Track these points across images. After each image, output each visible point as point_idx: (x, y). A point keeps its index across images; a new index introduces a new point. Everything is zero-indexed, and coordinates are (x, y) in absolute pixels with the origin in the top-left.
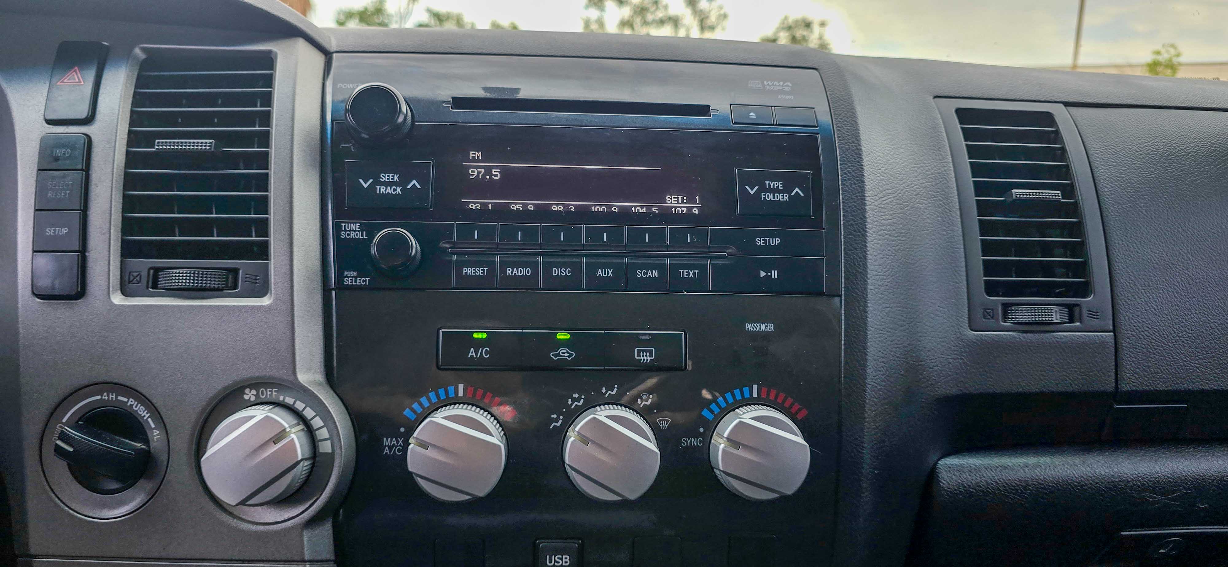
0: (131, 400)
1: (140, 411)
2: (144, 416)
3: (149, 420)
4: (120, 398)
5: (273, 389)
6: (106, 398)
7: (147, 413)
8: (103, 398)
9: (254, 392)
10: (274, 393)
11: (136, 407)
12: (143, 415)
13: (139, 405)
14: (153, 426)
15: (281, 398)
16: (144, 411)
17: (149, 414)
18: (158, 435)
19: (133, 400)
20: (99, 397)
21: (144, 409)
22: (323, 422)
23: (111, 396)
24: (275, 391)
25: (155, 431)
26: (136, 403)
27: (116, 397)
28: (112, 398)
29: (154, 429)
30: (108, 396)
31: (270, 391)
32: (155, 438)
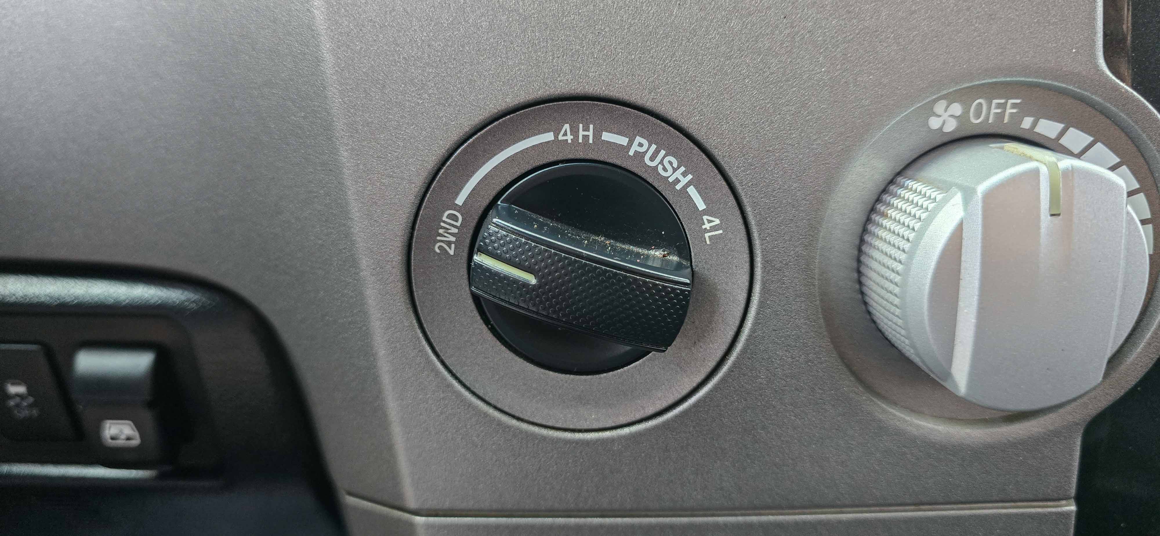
0: (638, 139)
1: (665, 169)
2: (677, 181)
3: (692, 191)
4: (607, 136)
5: (1008, 98)
6: (569, 138)
7: (684, 174)
8: (561, 138)
9: (957, 109)
10: (1009, 111)
11: (652, 159)
12: (671, 180)
13: (663, 153)
14: (701, 206)
15: (1027, 123)
16: (675, 170)
17: (690, 177)
18: (714, 228)
19: (645, 143)
20: (549, 137)
21: (675, 165)
22: (1139, 181)
23: (581, 133)
24: (1014, 106)
25: (705, 218)
26: (654, 147)
27: (597, 135)
28: (586, 137)
29: (705, 212)
30: (574, 131)
31: (999, 106)
32: (707, 235)
